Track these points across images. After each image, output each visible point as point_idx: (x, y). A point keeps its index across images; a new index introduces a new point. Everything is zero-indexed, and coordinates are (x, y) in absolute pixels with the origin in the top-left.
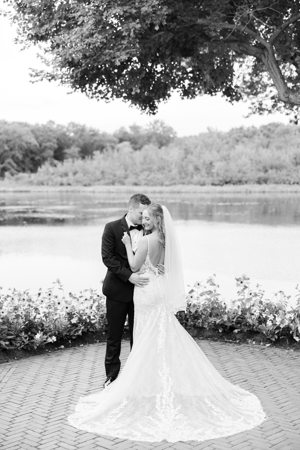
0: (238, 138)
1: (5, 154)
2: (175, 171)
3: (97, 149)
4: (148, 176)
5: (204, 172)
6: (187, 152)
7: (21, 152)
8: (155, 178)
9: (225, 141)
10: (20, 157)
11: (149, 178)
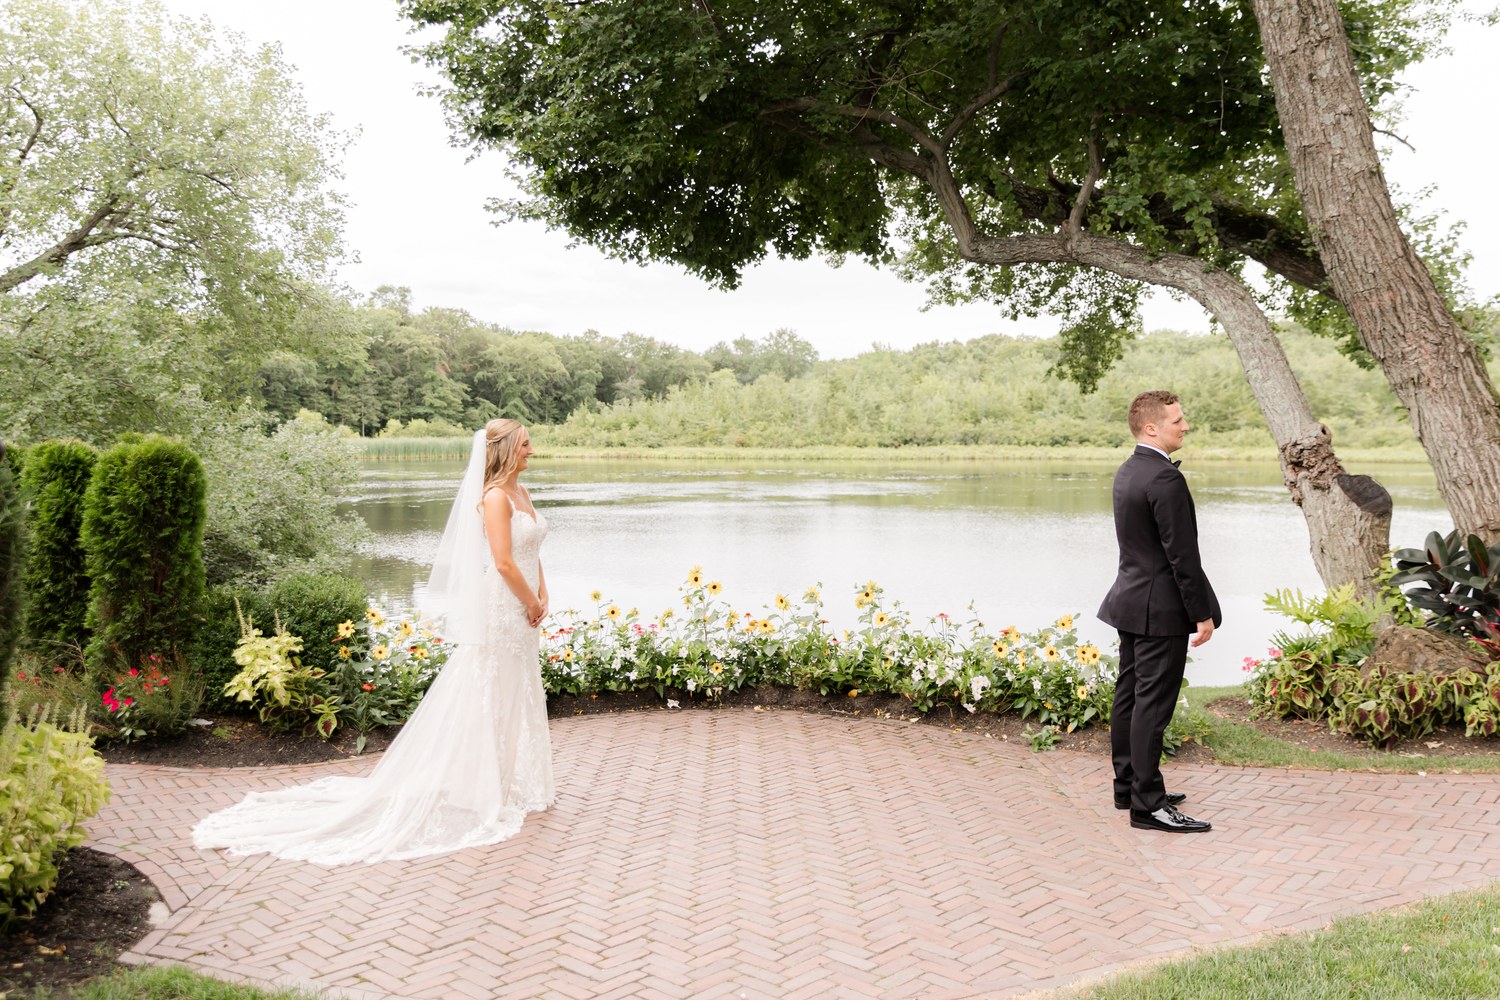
0: (929, 363)
1: (509, 390)
2: (813, 421)
3: (675, 382)
4: (765, 429)
5: (864, 423)
6: (835, 386)
7: (537, 386)
8: (776, 433)
9: (904, 368)
10: (536, 395)
11: (767, 432)
